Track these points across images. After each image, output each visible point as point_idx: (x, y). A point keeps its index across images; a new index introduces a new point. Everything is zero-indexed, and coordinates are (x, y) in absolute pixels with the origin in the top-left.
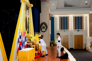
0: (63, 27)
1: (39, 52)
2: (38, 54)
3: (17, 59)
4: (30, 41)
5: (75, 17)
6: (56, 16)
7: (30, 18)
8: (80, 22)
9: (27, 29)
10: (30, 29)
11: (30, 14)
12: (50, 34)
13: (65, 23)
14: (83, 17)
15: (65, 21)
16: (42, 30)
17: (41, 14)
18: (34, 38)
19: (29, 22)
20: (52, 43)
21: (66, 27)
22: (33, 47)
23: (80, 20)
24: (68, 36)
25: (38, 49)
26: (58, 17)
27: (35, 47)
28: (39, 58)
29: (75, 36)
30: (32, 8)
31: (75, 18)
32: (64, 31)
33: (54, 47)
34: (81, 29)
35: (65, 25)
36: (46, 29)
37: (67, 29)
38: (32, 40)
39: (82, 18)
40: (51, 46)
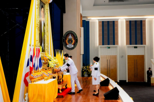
0: (106, 41)
1: (64, 87)
2: (63, 90)
3: (26, 98)
4: (48, 66)
5: (130, 21)
6: (92, 18)
7: (46, 24)
8: (139, 31)
9: (41, 45)
10: (46, 45)
11: (46, 16)
12: (82, 52)
13: (111, 32)
14: (145, 21)
15: (111, 28)
16: (68, 46)
17: (65, 16)
18: (55, 60)
19: (46, 31)
20: (85, 71)
21: (111, 40)
22: (54, 78)
23: (139, 27)
24: (115, 57)
25: (61, 81)
26: (97, 21)
27: (57, 77)
28: (64, 98)
29: (129, 57)
30: (50, 4)
31: (129, 23)
32: (109, 48)
33: (89, 78)
34: (142, 44)
35: (111, 36)
36: (74, 45)
37: (114, 44)
38: (52, 64)
39: (143, 23)
40: (83, 75)
